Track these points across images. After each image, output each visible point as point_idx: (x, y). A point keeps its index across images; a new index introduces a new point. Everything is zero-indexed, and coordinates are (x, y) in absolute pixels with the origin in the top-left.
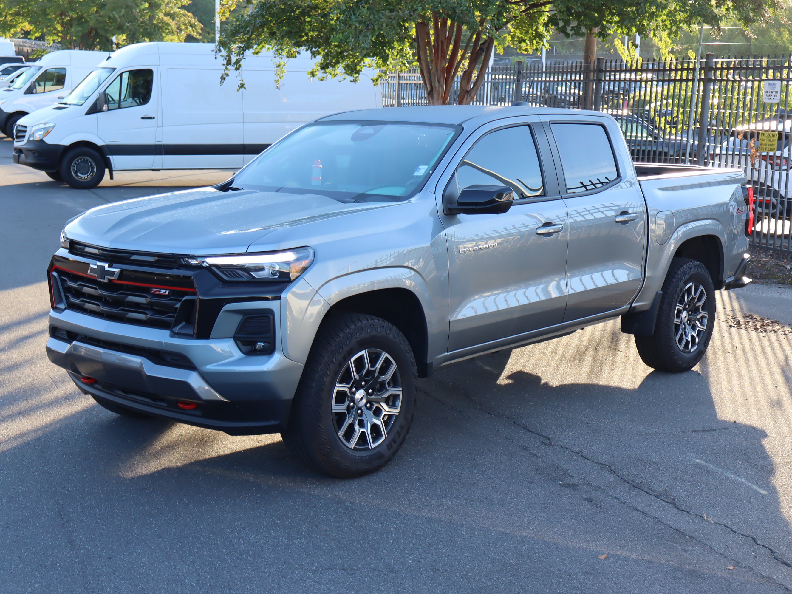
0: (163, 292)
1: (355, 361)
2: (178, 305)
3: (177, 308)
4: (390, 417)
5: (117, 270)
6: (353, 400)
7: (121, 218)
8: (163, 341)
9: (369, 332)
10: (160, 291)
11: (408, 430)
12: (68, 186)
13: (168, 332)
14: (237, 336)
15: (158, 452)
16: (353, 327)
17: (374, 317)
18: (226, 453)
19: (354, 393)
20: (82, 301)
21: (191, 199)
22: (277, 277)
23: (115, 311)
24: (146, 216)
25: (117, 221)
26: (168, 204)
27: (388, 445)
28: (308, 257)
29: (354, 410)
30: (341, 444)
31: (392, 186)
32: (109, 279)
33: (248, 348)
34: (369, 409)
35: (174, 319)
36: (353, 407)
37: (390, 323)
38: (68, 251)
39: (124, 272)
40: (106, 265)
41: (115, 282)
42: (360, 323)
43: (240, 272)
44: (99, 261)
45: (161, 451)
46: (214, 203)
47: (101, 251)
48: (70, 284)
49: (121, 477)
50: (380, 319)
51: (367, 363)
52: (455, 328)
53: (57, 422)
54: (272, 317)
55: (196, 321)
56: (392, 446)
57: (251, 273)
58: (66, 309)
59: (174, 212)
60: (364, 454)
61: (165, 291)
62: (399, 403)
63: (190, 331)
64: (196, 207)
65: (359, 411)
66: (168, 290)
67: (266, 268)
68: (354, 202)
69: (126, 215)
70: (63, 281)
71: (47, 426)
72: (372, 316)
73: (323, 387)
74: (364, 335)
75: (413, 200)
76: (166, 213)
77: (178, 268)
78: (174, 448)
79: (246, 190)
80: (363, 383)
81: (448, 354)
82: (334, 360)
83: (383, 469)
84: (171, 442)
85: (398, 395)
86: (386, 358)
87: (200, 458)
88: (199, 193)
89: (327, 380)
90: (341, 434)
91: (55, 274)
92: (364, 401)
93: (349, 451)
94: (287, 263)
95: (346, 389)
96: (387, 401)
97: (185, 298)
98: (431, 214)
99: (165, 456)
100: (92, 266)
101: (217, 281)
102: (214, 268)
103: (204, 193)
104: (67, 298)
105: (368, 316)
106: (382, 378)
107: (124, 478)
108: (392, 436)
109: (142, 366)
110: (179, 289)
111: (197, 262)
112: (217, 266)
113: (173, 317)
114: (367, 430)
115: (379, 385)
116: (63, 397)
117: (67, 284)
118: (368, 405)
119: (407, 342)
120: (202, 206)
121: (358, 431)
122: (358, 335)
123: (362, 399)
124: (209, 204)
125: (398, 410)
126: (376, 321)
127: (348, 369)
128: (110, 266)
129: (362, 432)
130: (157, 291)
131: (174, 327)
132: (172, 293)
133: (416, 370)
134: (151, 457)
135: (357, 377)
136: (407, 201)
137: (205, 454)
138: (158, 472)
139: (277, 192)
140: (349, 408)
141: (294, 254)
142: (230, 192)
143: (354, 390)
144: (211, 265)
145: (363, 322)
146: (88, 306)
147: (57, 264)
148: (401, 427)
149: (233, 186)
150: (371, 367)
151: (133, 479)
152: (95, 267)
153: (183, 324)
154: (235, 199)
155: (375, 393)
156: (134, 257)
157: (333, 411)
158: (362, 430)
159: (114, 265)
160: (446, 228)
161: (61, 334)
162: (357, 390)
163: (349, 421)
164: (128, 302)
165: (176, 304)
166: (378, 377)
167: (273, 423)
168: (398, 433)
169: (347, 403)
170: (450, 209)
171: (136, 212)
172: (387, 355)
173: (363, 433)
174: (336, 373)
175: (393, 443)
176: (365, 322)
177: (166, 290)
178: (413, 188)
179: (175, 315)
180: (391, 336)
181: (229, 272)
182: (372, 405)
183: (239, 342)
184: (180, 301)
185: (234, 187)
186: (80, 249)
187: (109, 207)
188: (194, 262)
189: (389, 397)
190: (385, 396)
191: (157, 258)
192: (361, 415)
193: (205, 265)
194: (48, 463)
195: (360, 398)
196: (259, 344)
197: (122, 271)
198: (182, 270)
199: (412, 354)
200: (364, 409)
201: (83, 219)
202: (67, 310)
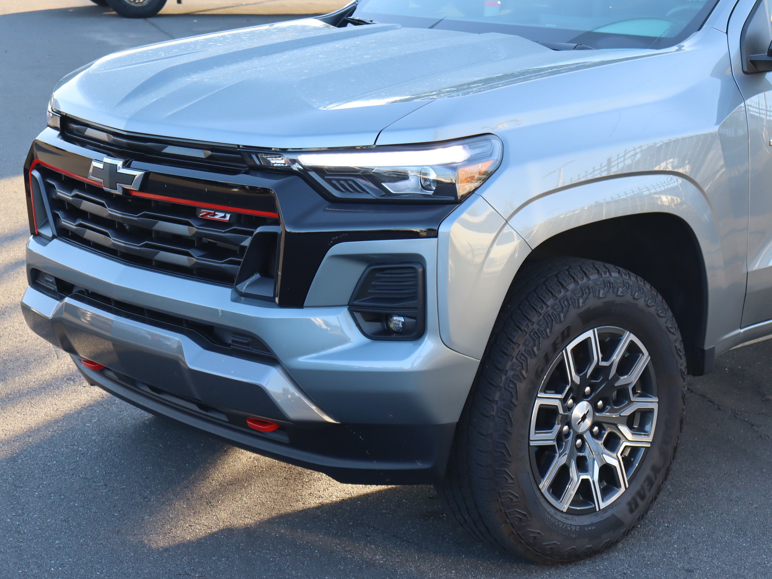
0: (219, 216)
1: (574, 350)
2: (247, 242)
3: (245, 247)
4: (634, 450)
5: (138, 174)
6: (567, 421)
7: (151, 74)
8: (220, 308)
9: (601, 295)
10: (214, 215)
11: (667, 474)
12: (114, 13)
13: (226, 292)
14: (356, 302)
15: (214, 494)
16: (571, 286)
17: (611, 267)
18: (334, 499)
19: (570, 409)
20: (80, 225)
21: (279, 41)
22: (431, 193)
23: (135, 247)
24: (195, 72)
25: (143, 80)
26: (235, 50)
27: (629, 504)
28: (491, 155)
29: (570, 438)
30: (545, 504)
31: (645, 18)
32: (124, 190)
33: (376, 326)
34: (597, 436)
35: (240, 267)
36: (567, 435)
37: (639, 278)
38: (58, 133)
39: (151, 177)
40: (119, 163)
41: (134, 194)
42: (585, 280)
43: (361, 182)
44: (109, 155)
45: (220, 493)
46: (319, 48)
47: (112, 137)
48: (62, 194)
49: (144, 546)
50: (621, 270)
51: (596, 354)
52: (755, 285)
53: (48, 425)
54: (420, 270)
55: (280, 273)
56: (637, 506)
57: (383, 184)
58: (54, 237)
59: (245, 65)
60: (585, 521)
61: (223, 215)
62: (651, 427)
63: (267, 291)
64: (286, 55)
65: (579, 441)
66: (228, 213)
67: (410, 174)
68: (575, 48)
69: (160, 70)
70: (49, 188)
71: (31, 432)
72: (607, 265)
73: (514, 400)
74: (592, 302)
75: (687, 45)
76: (231, 67)
77: (247, 173)
78: (243, 486)
79: (378, 25)
80: (588, 389)
81: (742, 331)
82: (535, 349)
83: (620, 545)
84: (239, 473)
85: (651, 411)
86: (632, 343)
87: (289, 509)
88: (295, 28)
89: (522, 387)
90: (545, 484)
91: (36, 174)
92: (588, 422)
93: (558, 517)
94: (452, 167)
95: (557, 403)
96: (630, 422)
97: (259, 230)
98: (717, 73)
99: (227, 502)
100: (95, 164)
101: (319, 198)
102: (313, 174)
103: (304, 29)
104: (56, 217)
105: (599, 264)
106: (623, 380)
107: (150, 547)
108: (637, 486)
109: (180, 349)
110: (249, 212)
111: (283, 162)
112: (319, 170)
113: (237, 263)
114: (592, 477)
115: (615, 393)
116: (65, 376)
117: (56, 193)
118: (596, 429)
119: (670, 313)
120: (297, 53)
121: (575, 478)
122: (581, 301)
123: (584, 418)
124: (309, 51)
125: (650, 439)
126: (615, 275)
127: (561, 366)
128: (126, 165)
129: (582, 480)
130: (209, 213)
131: (239, 282)
132: (237, 219)
133: (685, 364)
134: (201, 505)
135: (577, 379)
136: (675, 48)
137: (298, 501)
138: (212, 535)
139: (431, 27)
140: (561, 438)
141: (464, 148)
142: (350, 27)
143: (570, 401)
144: (306, 170)
145: (592, 277)
146: (89, 234)
147: (42, 157)
148: (655, 470)
149: (355, 16)
150: (604, 359)
151: (166, 550)
152: (101, 166)
153: (257, 276)
154: (357, 41)
155: (609, 407)
156: (170, 150)
157: (532, 444)
158: (584, 477)
159: (134, 163)
160: (748, 98)
161: (47, 281)
162: (576, 401)
163: (559, 461)
164: (158, 232)
165: (243, 240)
166: (616, 378)
167: (419, 465)
168: (650, 481)
169: (557, 427)
170: (754, 63)
171: (177, 63)
172: (633, 337)
173: (585, 483)
174: (539, 375)
175: (638, 500)
176: (594, 277)
177: (226, 212)
178: (684, 23)
179: (242, 260)
180: (641, 303)
181: (342, 182)
182: (602, 429)
183: (358, 315)
184: (250, 233)
185: (357, 18)
186: (77, 130)
187: (135, 54)
188: (278, 162)
189: (633, 415)
190: (627, 412)
191: (209, 153)
192: (581, 448)
193: (295, 167)
194: (22, 509)
195: (581, 416)
196: (395, 318)
197: (147, 175)
198: (256, 176)
199: (678, 336)
200: (587, 436)
201: (87, 75)
202: (55, 240)
